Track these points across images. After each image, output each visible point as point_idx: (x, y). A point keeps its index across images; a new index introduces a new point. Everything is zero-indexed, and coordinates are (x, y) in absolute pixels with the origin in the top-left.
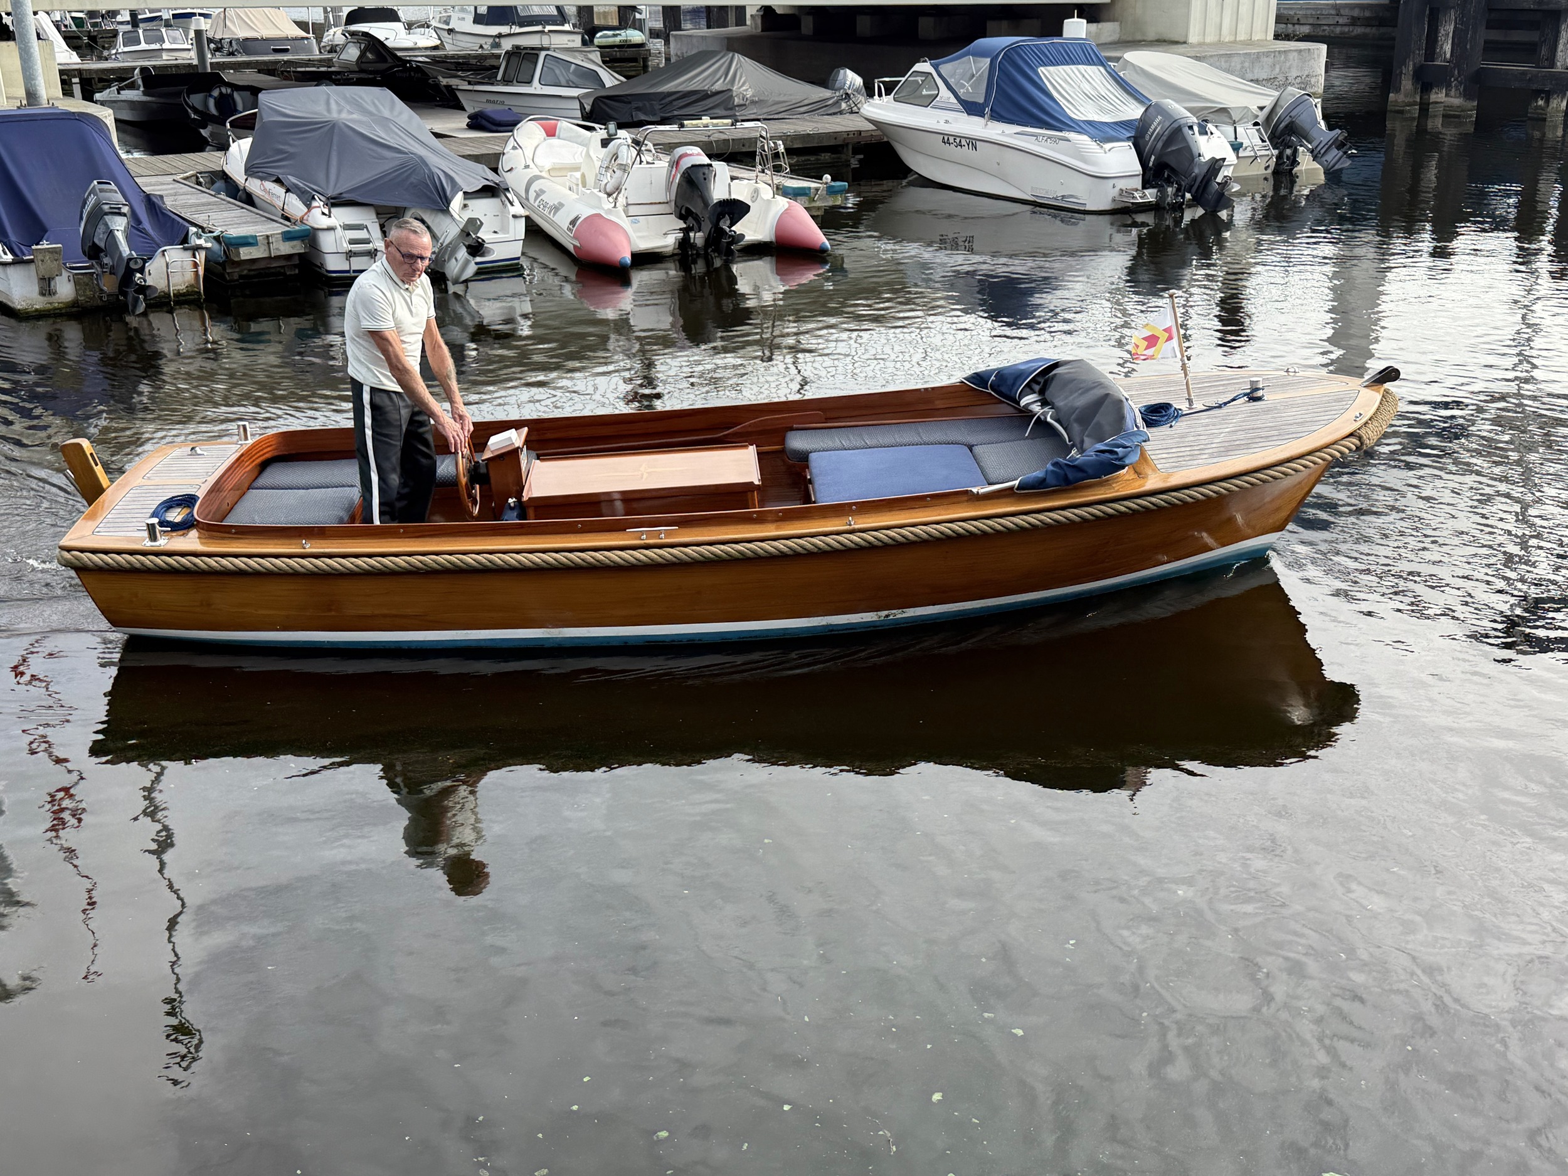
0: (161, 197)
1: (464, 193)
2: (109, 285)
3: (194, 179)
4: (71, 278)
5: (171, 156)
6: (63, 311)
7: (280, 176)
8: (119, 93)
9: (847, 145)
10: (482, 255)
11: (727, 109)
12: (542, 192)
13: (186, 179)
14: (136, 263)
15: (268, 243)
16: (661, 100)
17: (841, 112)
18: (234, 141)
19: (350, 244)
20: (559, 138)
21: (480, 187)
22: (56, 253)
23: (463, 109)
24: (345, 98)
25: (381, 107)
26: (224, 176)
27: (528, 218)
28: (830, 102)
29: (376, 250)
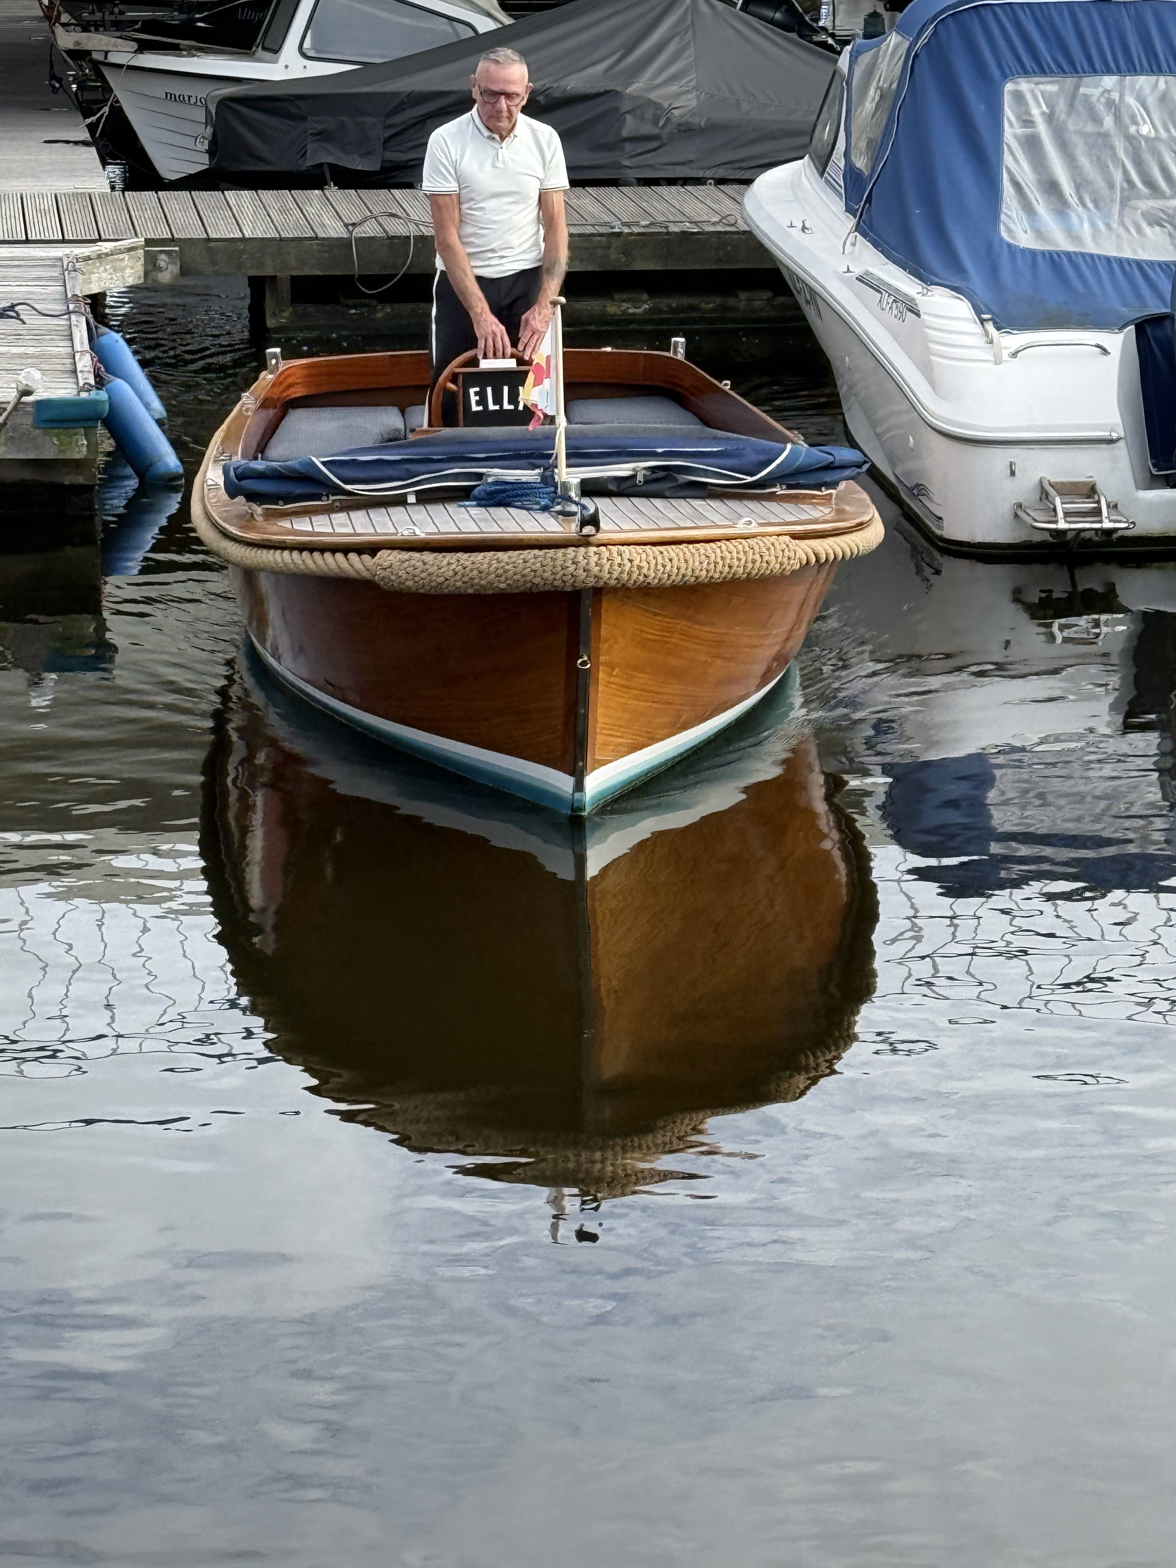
16: (388, 116)
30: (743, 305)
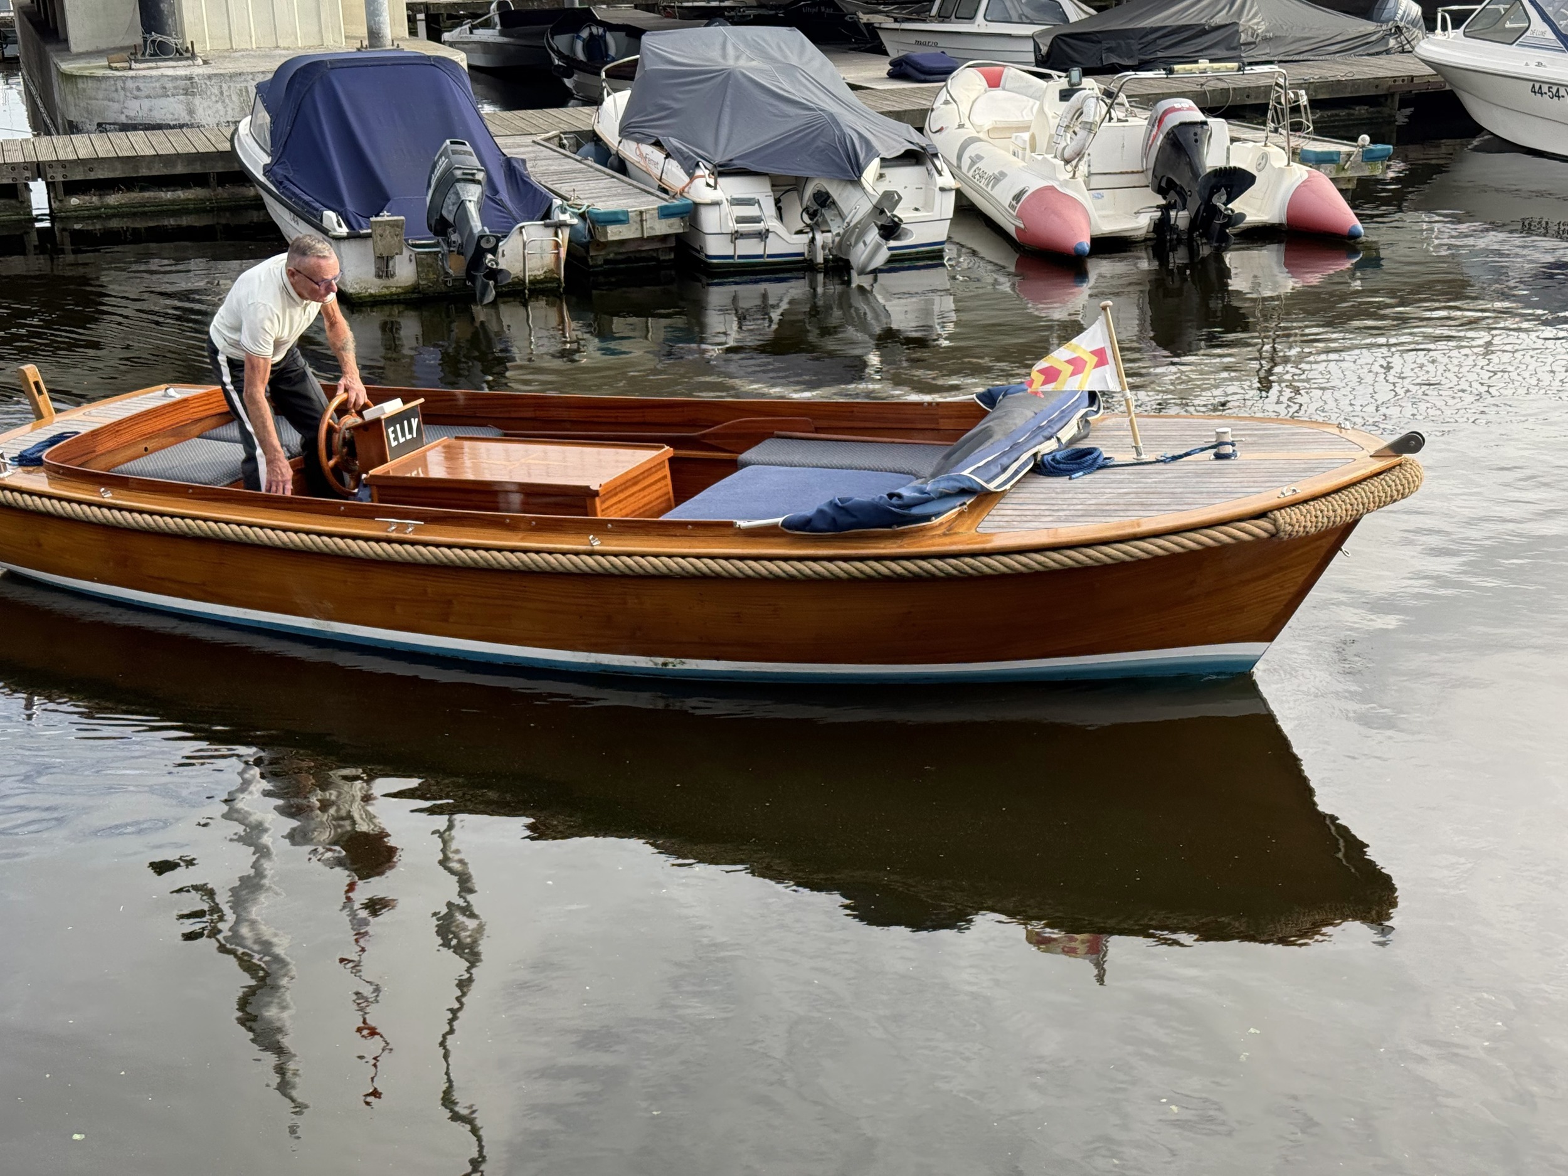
0: (524, 161)
1: (883, 160)
2: (455, 267)
3: (556, 140)
4: (413, 258)
5: (531, 111)
6: (402, 297)
7: (660, 138)
8: (471, 32)
9: (1392, 95)
10: (897, 238)
11: (1229, 49)
12: (979, 158)
13: (548, 140)
14: (488, 241)
15: (642, 221)
16: (1140, 39)
17: (1388, 52)
18: (609, 94)
19: (737, 222)
20: (1004, 89)
21: (902, 151)
22: (398, 227)
23: (885, 53)
24: (746, 42)
25: (788, 52)
26: (594, 138)
27: (959, 193)
28: (1374, 38)
29: (768, 231)
30: (1357, 112)
